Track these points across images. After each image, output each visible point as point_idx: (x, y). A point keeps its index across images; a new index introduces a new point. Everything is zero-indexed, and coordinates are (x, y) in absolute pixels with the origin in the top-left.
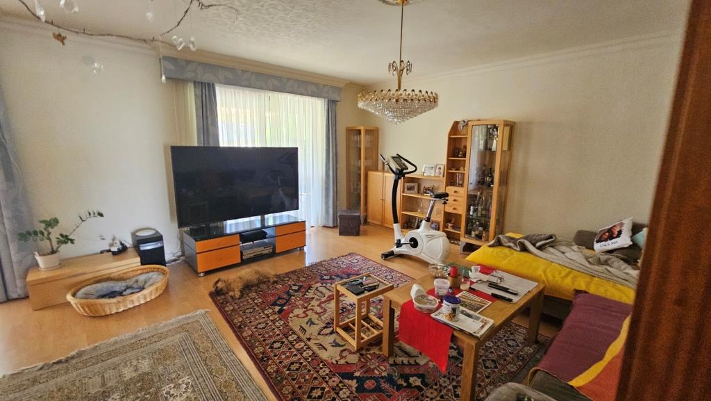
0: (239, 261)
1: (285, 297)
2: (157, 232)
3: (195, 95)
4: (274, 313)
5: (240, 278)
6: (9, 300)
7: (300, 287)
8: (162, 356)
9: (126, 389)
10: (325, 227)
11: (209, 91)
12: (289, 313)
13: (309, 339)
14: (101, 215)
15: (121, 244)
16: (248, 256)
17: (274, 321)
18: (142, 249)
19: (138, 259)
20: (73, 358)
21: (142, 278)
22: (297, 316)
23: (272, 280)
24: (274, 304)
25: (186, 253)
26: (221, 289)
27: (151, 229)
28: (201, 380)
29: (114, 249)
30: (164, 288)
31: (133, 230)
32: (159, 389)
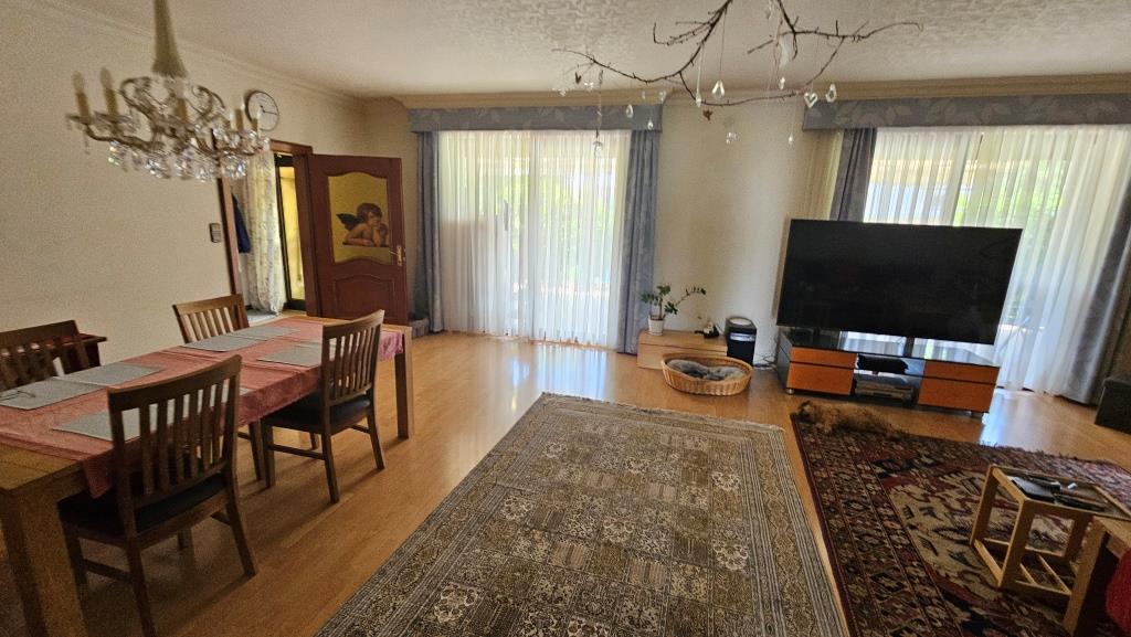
0: (848, 393)
1: (901, 463)
2: (752, 324)
3: (843, 148)
4: (872, 472)
5: (839, 411)
6: (625, 353)
7: (937, 463)
8: (722, 447)
9: (685, 455)
10: (1061, 398)
11: (866, 139)
12: (898, 484)
13: (913, 527)
14: (704, 292)
15: (715, 328)
16: (864, 391)
17: (866, 481)
18: (732, 338)
19: (726, 349)
20: (654, 412)
21: (725, 369)
22: (909, 494)
23: (888, 434)
24: (879, 464)
25: (780, 360)
26: (808, 415)
27: (746, 319)
28: (749, 485)
29: (707, 331)
30: (742, 388)
31: (729, 315)
32: (709, 470)
